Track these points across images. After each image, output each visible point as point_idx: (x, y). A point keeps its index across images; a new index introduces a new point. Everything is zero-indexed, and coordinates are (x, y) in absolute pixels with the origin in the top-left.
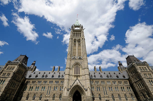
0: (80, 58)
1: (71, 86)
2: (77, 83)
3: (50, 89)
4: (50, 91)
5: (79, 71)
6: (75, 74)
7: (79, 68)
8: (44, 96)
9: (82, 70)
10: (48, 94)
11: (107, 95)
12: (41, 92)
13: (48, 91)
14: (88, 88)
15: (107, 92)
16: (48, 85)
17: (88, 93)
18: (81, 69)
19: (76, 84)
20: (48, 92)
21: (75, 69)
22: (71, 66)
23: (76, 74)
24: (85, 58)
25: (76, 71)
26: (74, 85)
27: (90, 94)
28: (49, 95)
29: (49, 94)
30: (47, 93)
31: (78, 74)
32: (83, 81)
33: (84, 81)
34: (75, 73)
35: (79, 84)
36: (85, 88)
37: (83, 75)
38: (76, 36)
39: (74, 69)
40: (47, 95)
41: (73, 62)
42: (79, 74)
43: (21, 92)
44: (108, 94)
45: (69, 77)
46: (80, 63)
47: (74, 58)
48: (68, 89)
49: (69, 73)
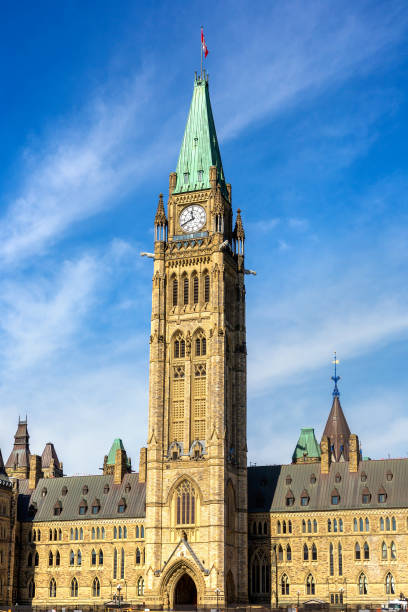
0: (197, 453)
2: (182, 555)
3: (123, 560)
4: (123, 564)
5: (193, 512)
6: (178, 523)
7: (193, 498)
8: (107, 582)
9: (203, 508)
11: (341, 574)
12: (92, 571)
13: (115, 564)
14: (214, 569)
15: (343, 565)
16: (112, 543)
17: (211, 582)
18: (198, 503)
19: (177, 557)
20: (115, 568)
21: (179, 503)
22: (165, 495)
23: (184, 523)
24: (211, 455)
25: (184, 513)
26: (174, 559)
27: (216, 583)
28: (122, 580)
30: (115, 573)
31: (188, 523)
32: (201, 546)
33: (206, 547)
34: (178, 519)
35: (188, 557)
36: (206, 567)
37: (203, 524)
38: (186, 301)
39: (174, 503)
40: (114, 578)
41: (171, 475)
42: (193, 522)
43: (26, 573)
44: (344, 571)
45: (157, 535)
46: (196, 479)
47: (175, 454)
48: (157, 573)
49: (159, 520)
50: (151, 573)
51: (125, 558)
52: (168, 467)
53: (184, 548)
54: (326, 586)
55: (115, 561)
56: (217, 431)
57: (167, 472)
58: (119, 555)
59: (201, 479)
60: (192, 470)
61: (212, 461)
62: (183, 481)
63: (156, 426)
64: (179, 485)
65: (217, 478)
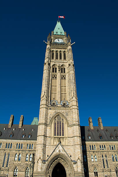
0: (64, 104)
1: (49, 156)
2: (60, 151)
3: (8, 158)
4: (8, 160)
5: (63, 130)
6: (55, 135)
7: (63, 124)
9: (69, 128)
10: (5, 165)
11: (108, 168)
13: (4, 160)
14: (79, 160)
15: (108, 164)
16: (4, 150)
17: (77, 168)
18: (66, 126)
19: (57, 151)
20: (4, 162)
22: (49, 121)
23: (58, 135)
24: (73, 104)
25: (58, 130)
26: (54, 153)
27: (81, 168)
28: (7, 168)
29: (7, 166)
30: (3, 164)
31: (60, 135)
32: (69, 147)
33: (72, 148)
34: (55, 133)
36: (73, 159)
37: (69, 136)
38: (57, 58)
39: (53, 125)
40: (3, 168)
41: (52, 112)
42: (63, 135)
44: (109, 166)
45: (44, 140)
46: (65, 115)
47: (54, 104)
48: (44, 161)
49: (45, 132)
50: (40, 161)
51: (10, 157)
52: (50, 109)
53: (60, 148)
54: (102, 173)
55: (5, 158)
56: (75, 95)
57: (50, 111)
58: (7, 156)
59: (67, 115)
60: (62, 111)
61: (73, 107)
62: (58, 115)
63: (46, 91)
64: (56, 117)
65: (77, 114)
